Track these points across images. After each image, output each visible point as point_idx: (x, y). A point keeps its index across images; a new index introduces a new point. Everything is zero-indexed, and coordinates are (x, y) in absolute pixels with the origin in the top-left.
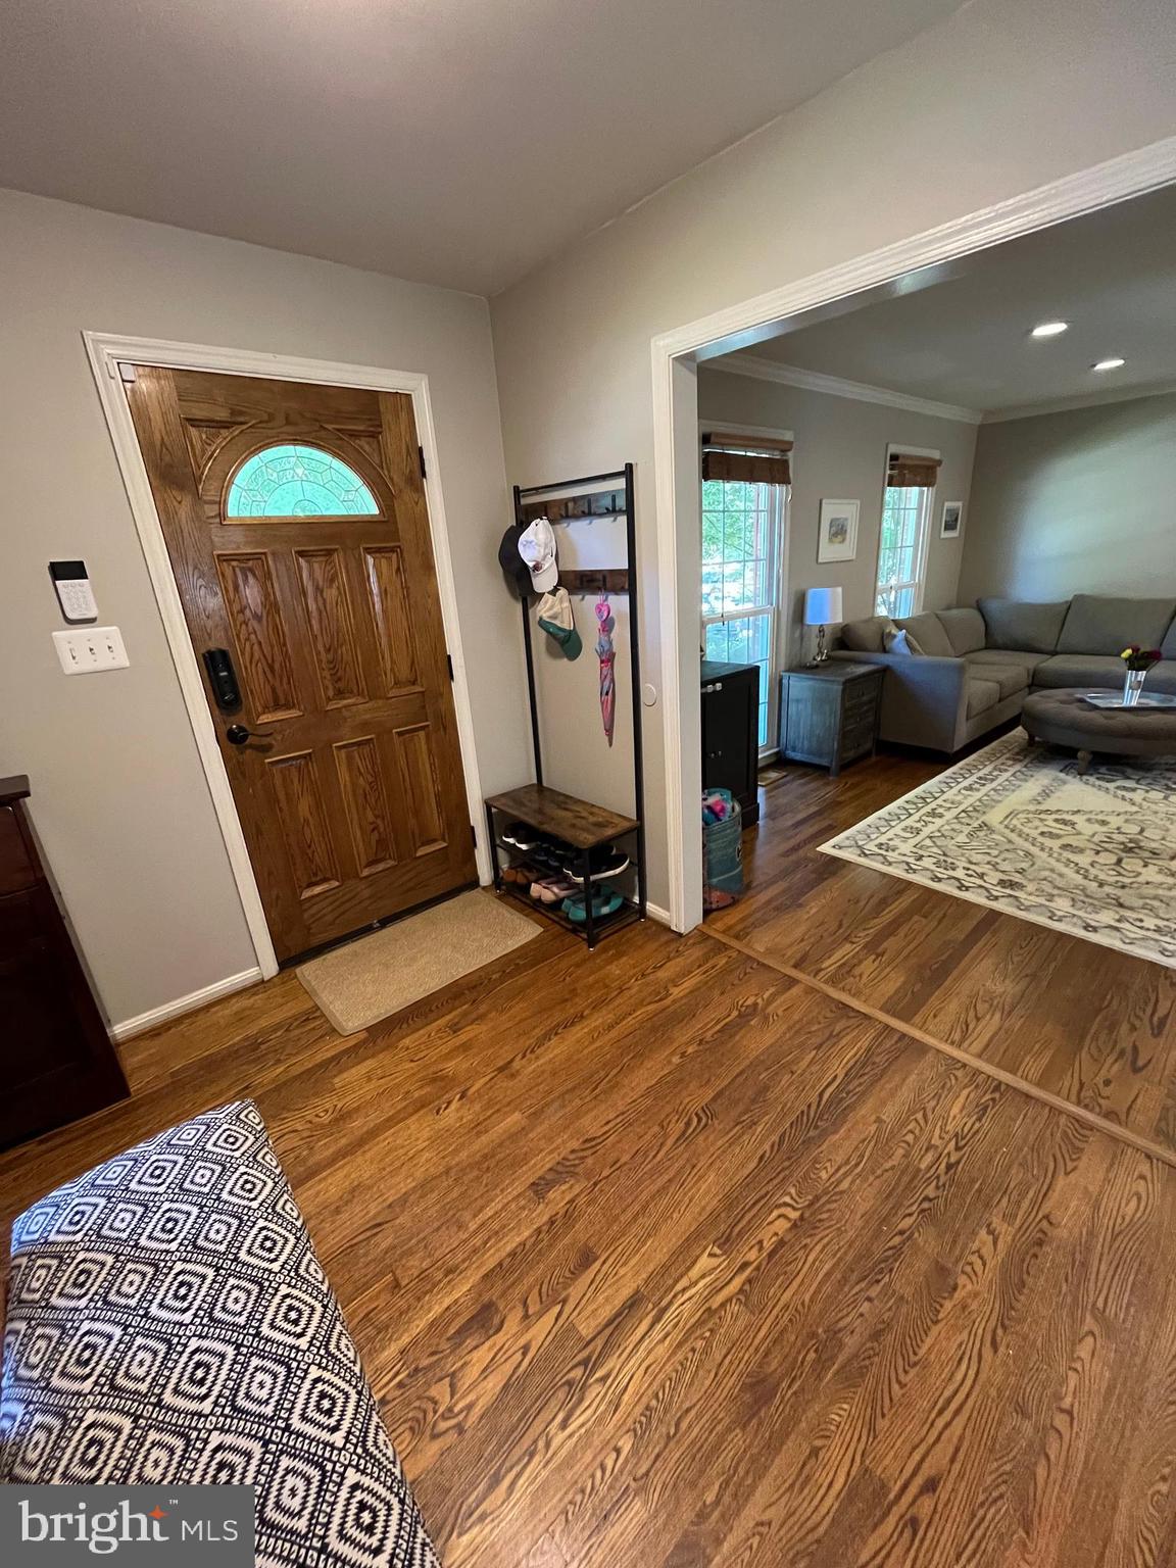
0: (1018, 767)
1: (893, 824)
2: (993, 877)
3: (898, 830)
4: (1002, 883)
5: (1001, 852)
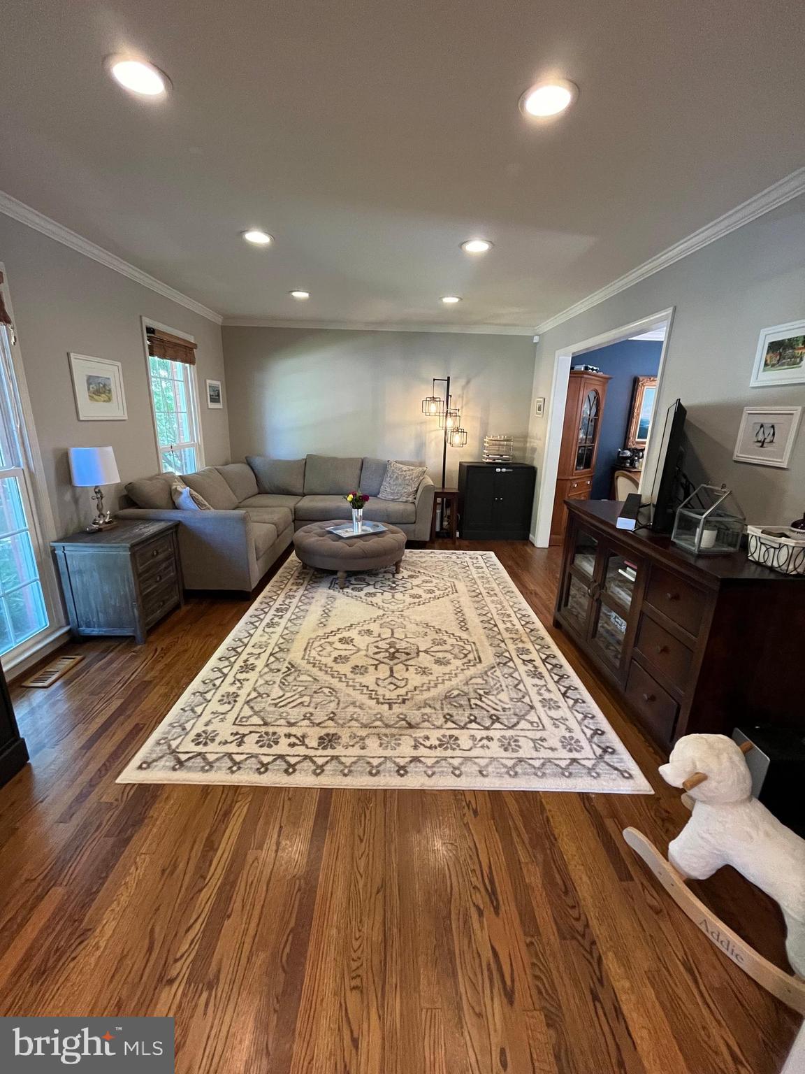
0: (301, 591)
1: (209, 696)
2: (313, 735)
3: (214, 706)
4: (321, 741)
5: (311, 697)
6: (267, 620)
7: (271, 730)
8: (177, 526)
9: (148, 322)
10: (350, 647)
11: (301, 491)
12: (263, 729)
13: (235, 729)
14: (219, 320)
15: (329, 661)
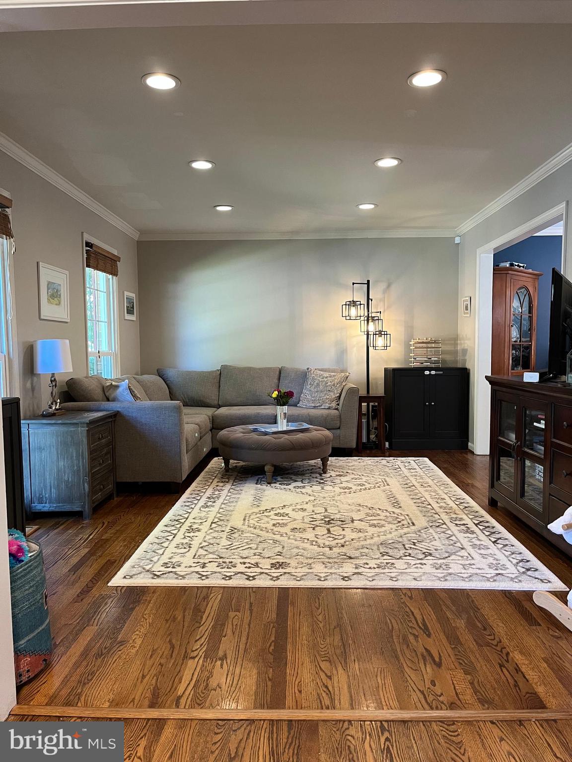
0: (228, 486)
1: (165, 545)
2: (266, 564)
3: (172, 548)
4: (273, 565)
5: (258, 545)
6: (201, 503)
7: (227, 561)
8: (115, 417)
9: (88, 238)
10: (286, 518)
11: (216, 402)
12: (221, 560)
13: (196, 561)
14: (136, 236)
15: (270, 526)
